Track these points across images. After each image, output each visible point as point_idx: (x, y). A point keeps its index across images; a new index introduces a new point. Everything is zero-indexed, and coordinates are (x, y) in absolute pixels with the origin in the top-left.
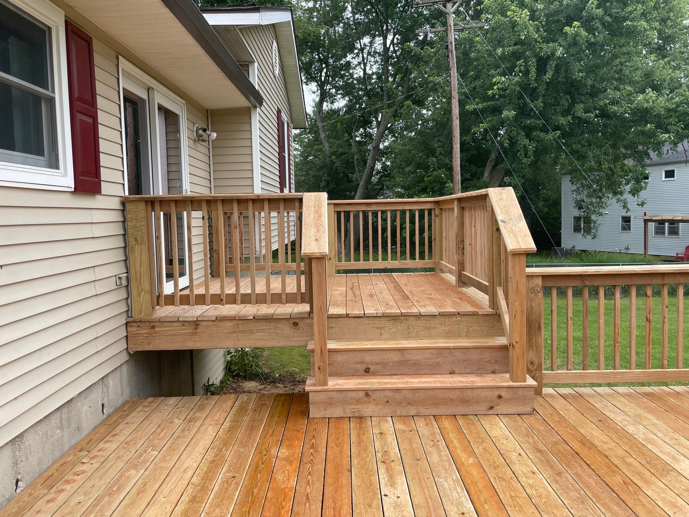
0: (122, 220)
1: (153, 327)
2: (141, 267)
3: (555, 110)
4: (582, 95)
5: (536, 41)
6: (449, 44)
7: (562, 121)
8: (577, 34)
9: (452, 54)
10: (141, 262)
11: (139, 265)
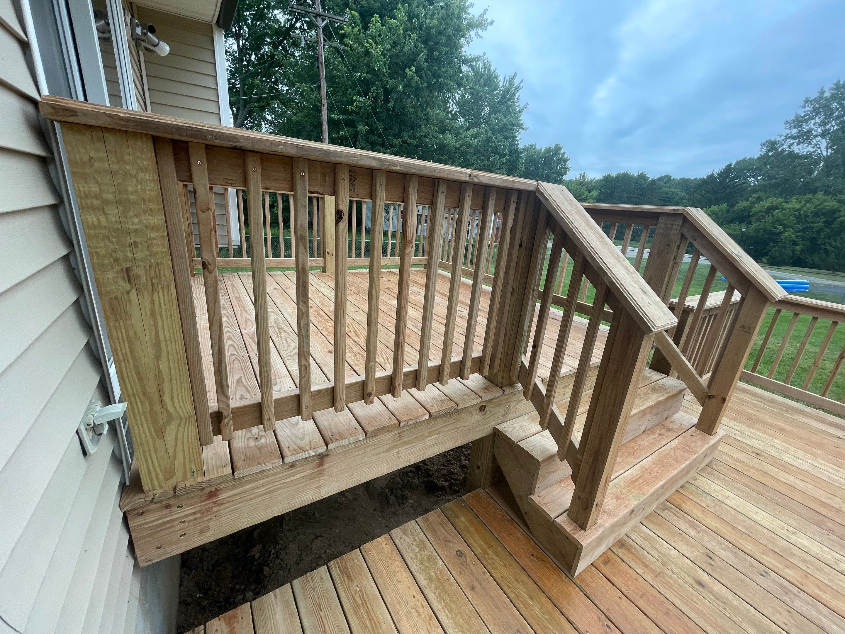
0: (50, 201)
1: (213, 494)
2: (158, 357)
3: (390, 133)
4: (406, 126)
5: (384, 75)
6: (320, 57)
7: (396, 141)
8: (412, 78)
9: (322, 66)
10: (157, 344)
11: (151, 352)
